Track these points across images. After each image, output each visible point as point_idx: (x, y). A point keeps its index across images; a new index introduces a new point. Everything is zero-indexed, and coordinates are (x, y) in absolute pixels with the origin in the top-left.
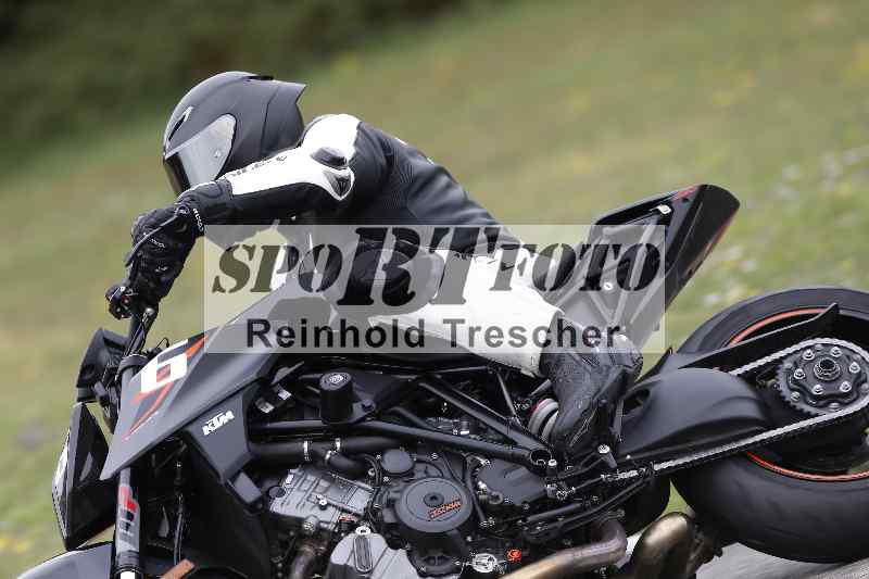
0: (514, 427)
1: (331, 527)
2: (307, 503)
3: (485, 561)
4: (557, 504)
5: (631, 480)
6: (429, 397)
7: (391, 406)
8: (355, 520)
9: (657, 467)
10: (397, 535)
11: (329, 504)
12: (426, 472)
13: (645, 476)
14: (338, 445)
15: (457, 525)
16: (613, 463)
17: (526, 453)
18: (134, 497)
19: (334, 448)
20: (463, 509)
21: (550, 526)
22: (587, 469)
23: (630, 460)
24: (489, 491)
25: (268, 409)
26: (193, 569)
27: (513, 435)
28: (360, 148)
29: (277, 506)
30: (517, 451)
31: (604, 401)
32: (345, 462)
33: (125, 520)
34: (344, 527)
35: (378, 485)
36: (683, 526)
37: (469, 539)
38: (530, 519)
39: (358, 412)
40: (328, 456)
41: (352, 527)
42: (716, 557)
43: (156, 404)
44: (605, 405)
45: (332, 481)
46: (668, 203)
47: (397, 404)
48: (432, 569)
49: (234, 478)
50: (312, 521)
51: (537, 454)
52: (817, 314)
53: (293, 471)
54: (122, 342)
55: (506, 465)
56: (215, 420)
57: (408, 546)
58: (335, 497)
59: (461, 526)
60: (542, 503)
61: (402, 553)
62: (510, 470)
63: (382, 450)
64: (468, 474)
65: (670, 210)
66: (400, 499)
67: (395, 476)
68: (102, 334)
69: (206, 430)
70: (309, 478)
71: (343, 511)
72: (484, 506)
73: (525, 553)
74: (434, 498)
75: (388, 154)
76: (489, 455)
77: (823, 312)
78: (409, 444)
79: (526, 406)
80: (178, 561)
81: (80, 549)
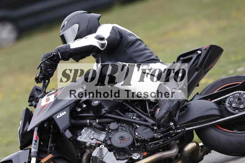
0: (148, 116)
1: (94, 145)
2: (88, 138)
3: (136, 156)
4: (157, 139)
5: (179, 132)
6: (126, 107)
7: (114, 109)
8: (100, 143)
9: (187, 129)
10: (111, 148)
11: (94, 138)
12: (122, 129)
13: (183, 131)
14: (97, 121)
15: (128, 145)
16: (174, 128)
17: (150, 124)
18: (38, 136)
19: (96, 122)
20: (130, 141)
21: (155, 146)
22: (166, 130)
23: (178, 127)
24: (138, 135)
25: (79, 110)
26: (52, 157)
27: (147, 119)
28: (112, 34)
29: (79, 139)
30: (148, 123)
31: (171, 110)
32: (99, 126)
33: (35, 142)
34: (97, 145)
35: (108, 133)
36: (195, 145)
37: (132, 149)
38: (149, 144)
39: (103, 111)
40: (94, 124)
41: (99, 145)
42: (209, 153)
43: (45, 109)
44: (171, 111)
45: (95, 131)
46: (201, 50)
47: (116, 109)
48: (121, 158)
49: (65, 131)
50: (89, 143)
51: (153, 125)
52: (239, 84)
53: (85, 128)
54: (41, 90)
55: (144, 127)
56: (60, 114)
57: (114, 151)
58: (96, 136)
59: (129, 146)
60: (153, 139)
61: (112, 153)
62: (145, 129)
63: (110, 123)
64: (133, 130)
65: (201, 52)
66: (112, 138)
67: (113, 130)
68: (36, 87)
69: (58, 117)
70: (89, 130)
71: (98, 140)
72: (137, 139)
73: (148, 153)
74: (122, 137)
75: (121, 35)
76: (140, 125)
77: (241, 83)
78: (118, 121)
79: (152, 110)
80: (49, 154)
81: (24, 150)
